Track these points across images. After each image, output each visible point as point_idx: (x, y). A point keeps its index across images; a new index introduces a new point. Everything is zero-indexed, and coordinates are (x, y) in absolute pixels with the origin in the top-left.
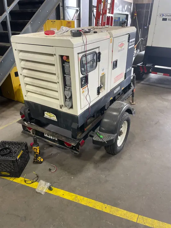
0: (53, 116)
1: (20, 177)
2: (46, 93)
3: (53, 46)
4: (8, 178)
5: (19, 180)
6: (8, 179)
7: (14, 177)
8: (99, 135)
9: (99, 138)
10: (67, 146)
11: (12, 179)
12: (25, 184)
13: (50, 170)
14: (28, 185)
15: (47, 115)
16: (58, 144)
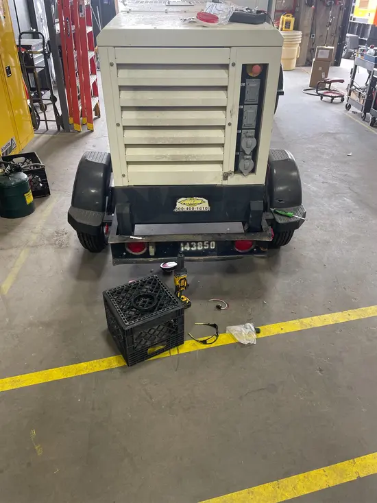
0: (199, 202)
1: (185, 342)
2: (187, 156)
3: (230, 47)
4: (166, 354)
5: (188, 346)
6: (168, 355)
7: (174, 347)
8: (283, 213)
9: (286, 218)
10: (240, 251)
11: (174, 352)
12: (207, 346)
13: (219, 307)
14: (213, 345)
15: (183, 205)
16: (215, 255)
